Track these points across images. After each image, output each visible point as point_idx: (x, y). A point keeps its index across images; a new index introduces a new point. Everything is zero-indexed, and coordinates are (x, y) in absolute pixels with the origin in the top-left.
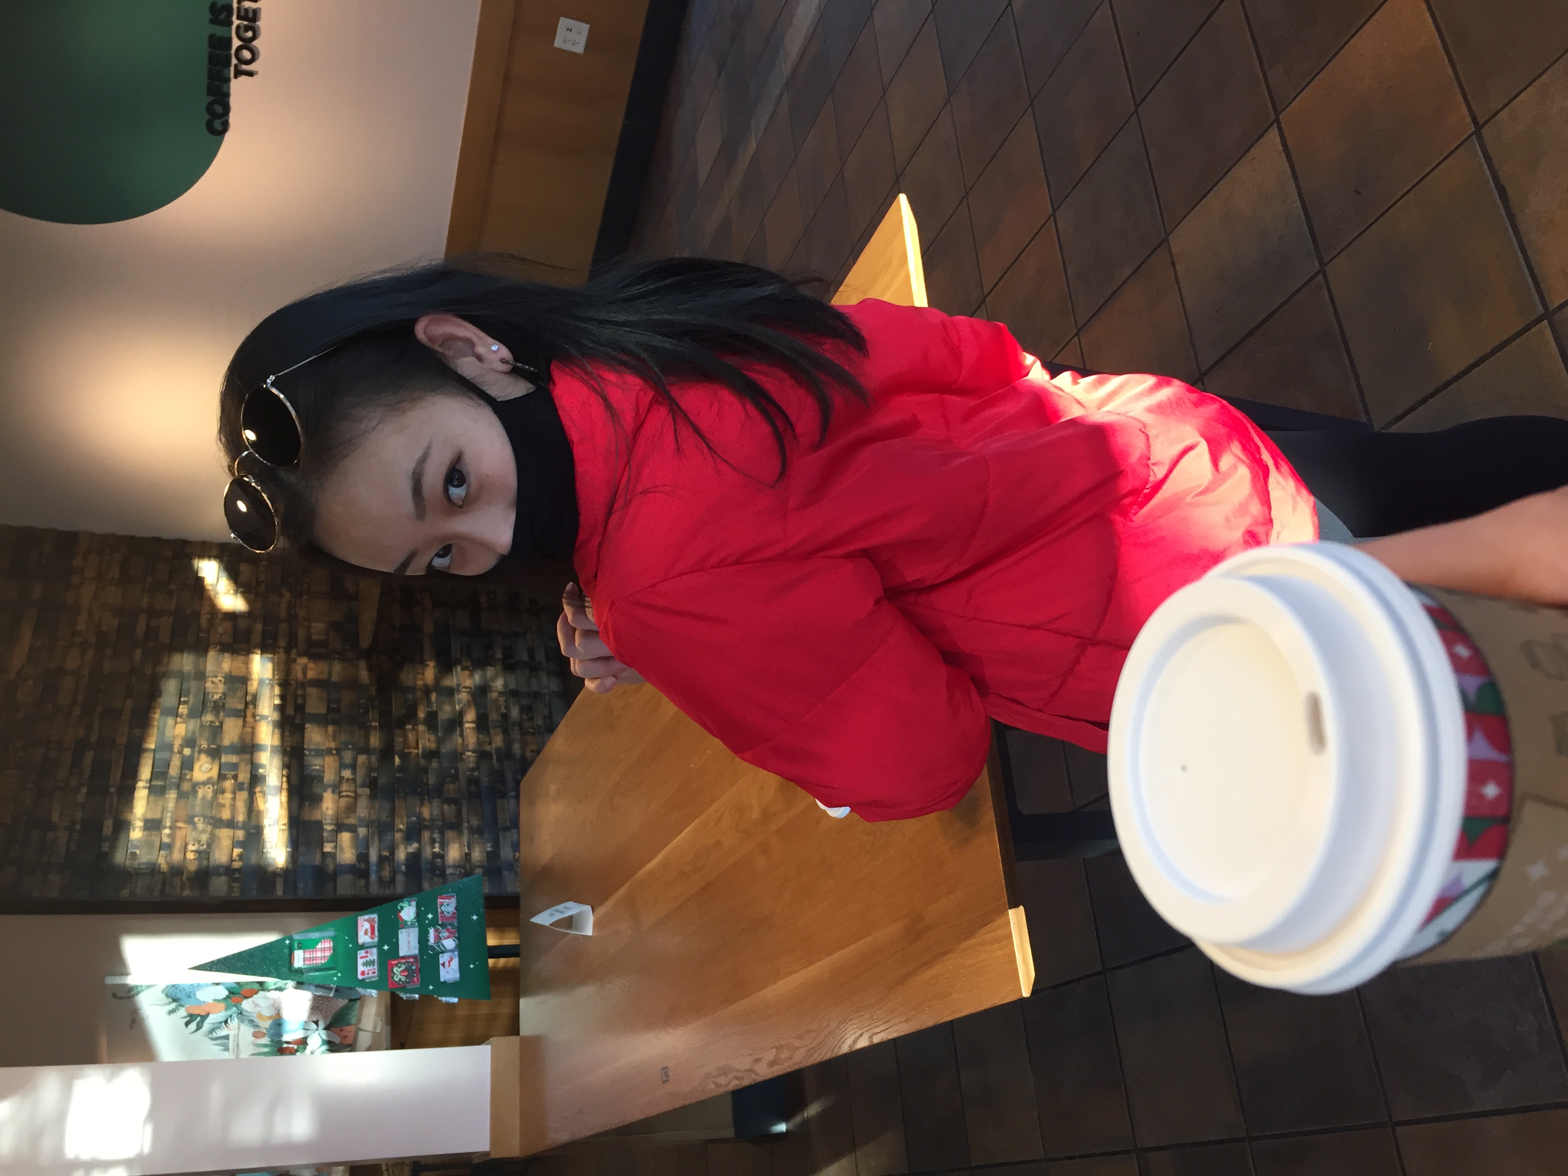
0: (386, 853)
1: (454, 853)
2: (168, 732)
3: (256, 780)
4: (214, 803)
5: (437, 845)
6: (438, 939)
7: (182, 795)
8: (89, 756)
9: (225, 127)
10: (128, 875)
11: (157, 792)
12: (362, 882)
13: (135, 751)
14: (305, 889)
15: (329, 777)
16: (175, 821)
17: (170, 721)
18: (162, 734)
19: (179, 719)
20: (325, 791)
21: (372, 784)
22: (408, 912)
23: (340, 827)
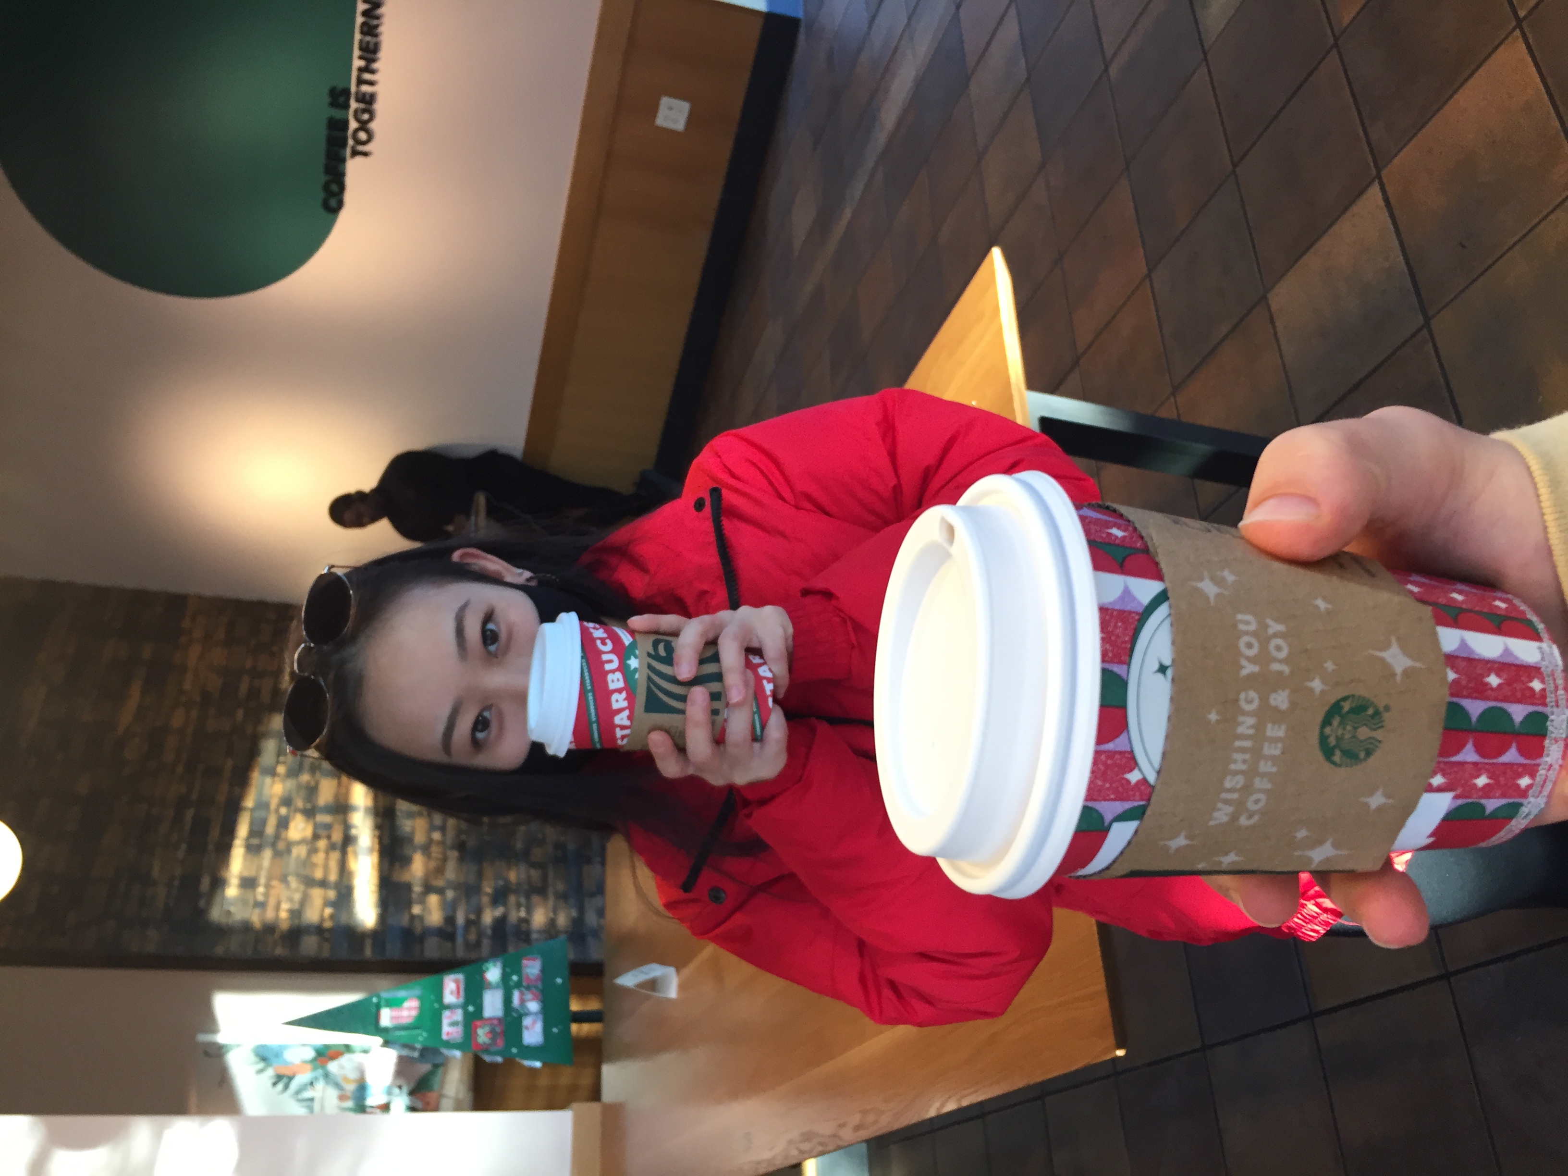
0: (473, 917)
1: (539, 918)
2: (266, 791)
3: (348, 840)
4: (307, 862)
5: (523, 909)
6: (523, 1001)
7: (277, 854)
8: (190, 814)
9: (340, 205)
10: (223, 932)
11: (253, 849)
12: (449, 945)
13: (233, 809)
14: (394, 951)
15: (420, 838)
16: (270, 878)
17: (268, 780)
18: (260, 793)
19: (277, 779)
20: (415, 851)
21: (461, 847)
22: (493, 973)
23: (428, 889)
